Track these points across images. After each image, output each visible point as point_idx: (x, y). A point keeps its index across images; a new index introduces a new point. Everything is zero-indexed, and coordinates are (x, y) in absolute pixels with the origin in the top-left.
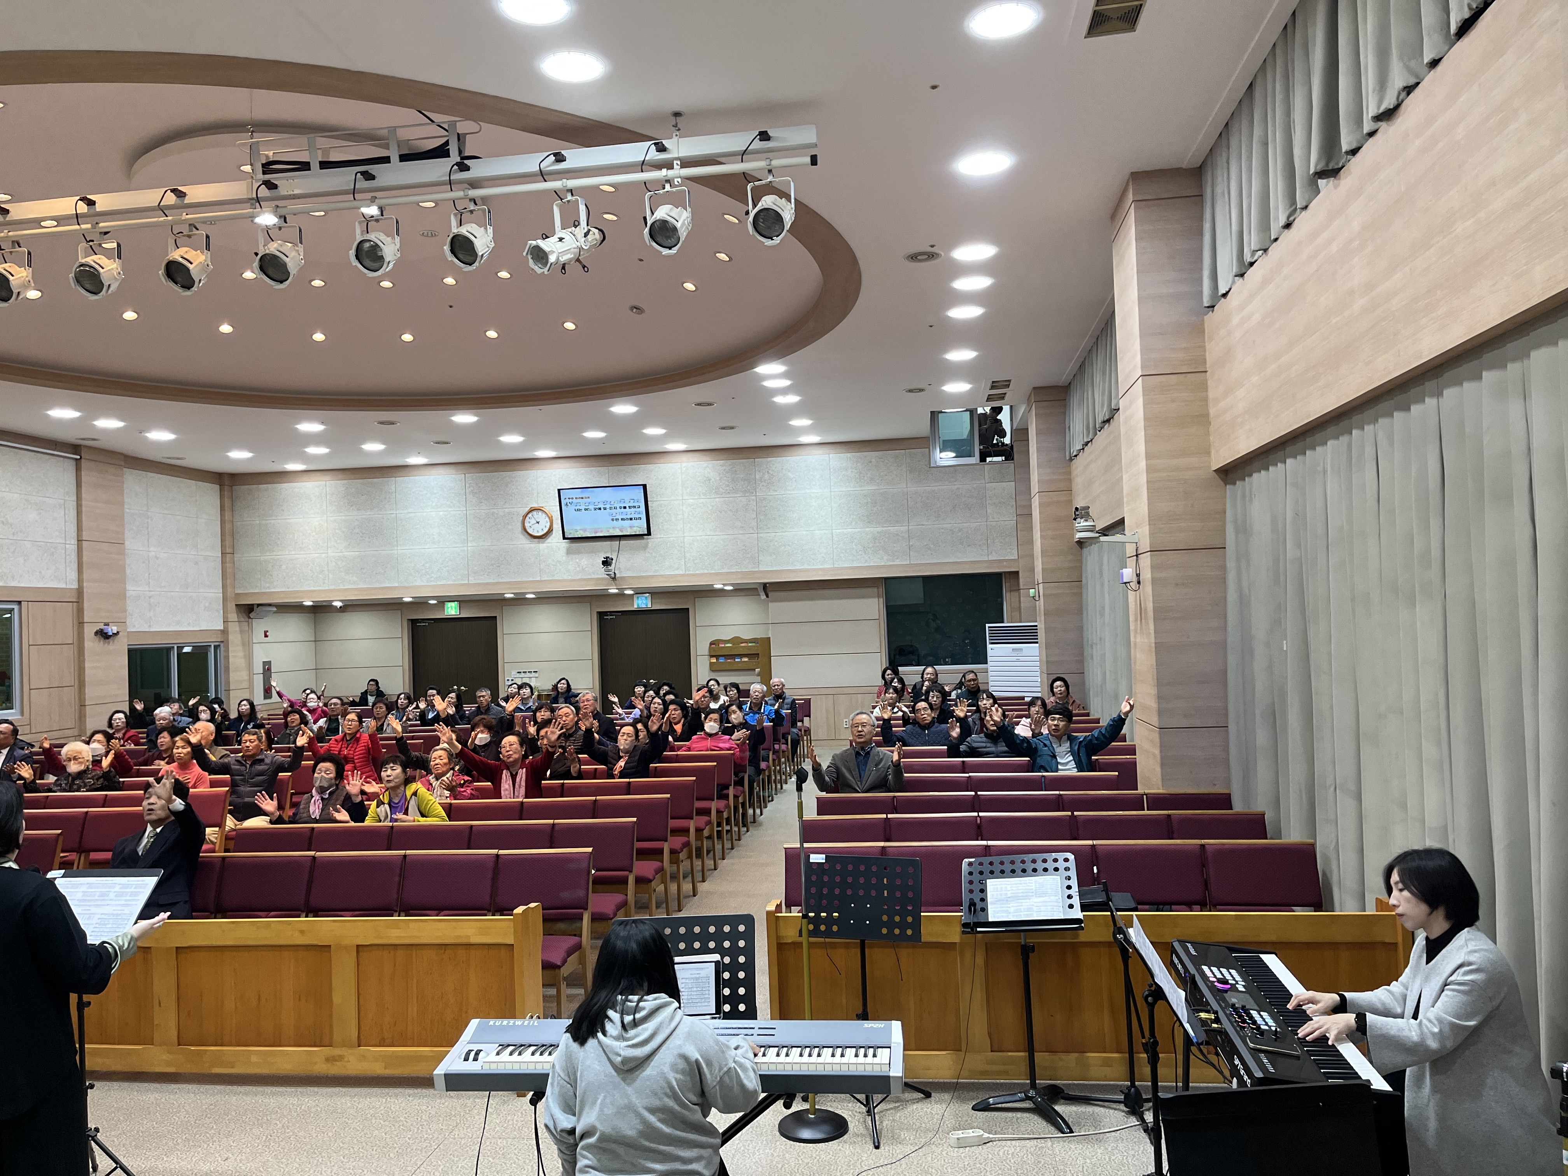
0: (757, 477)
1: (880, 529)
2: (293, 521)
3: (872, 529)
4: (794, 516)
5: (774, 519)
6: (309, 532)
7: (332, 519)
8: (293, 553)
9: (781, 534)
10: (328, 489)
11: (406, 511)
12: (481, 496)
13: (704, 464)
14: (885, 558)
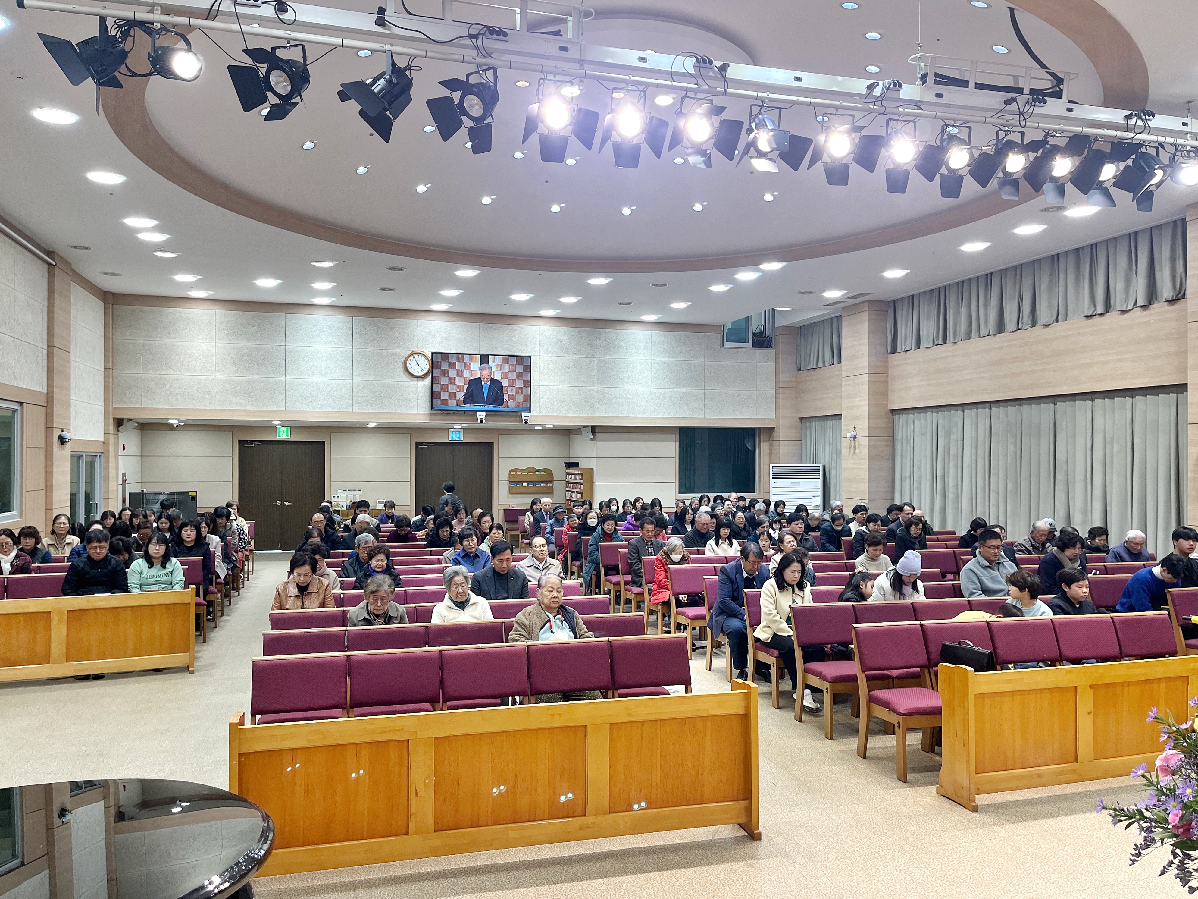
0: (598, 343)
1: (684, 391)
2: (180, 343)
3: (679, 390)
4: (624, 375)
5: (610, 377)
6: (196, 355)
7: (220, 345)
8: (179, 373)
9: (613, 389)
10: (217, 317)
11: (296, 345)
12: (367, 337)
13: (557, 329)
14: (688, 412)
